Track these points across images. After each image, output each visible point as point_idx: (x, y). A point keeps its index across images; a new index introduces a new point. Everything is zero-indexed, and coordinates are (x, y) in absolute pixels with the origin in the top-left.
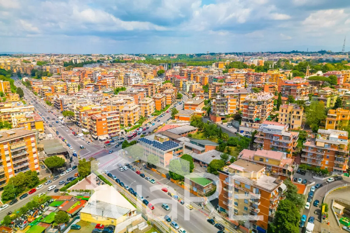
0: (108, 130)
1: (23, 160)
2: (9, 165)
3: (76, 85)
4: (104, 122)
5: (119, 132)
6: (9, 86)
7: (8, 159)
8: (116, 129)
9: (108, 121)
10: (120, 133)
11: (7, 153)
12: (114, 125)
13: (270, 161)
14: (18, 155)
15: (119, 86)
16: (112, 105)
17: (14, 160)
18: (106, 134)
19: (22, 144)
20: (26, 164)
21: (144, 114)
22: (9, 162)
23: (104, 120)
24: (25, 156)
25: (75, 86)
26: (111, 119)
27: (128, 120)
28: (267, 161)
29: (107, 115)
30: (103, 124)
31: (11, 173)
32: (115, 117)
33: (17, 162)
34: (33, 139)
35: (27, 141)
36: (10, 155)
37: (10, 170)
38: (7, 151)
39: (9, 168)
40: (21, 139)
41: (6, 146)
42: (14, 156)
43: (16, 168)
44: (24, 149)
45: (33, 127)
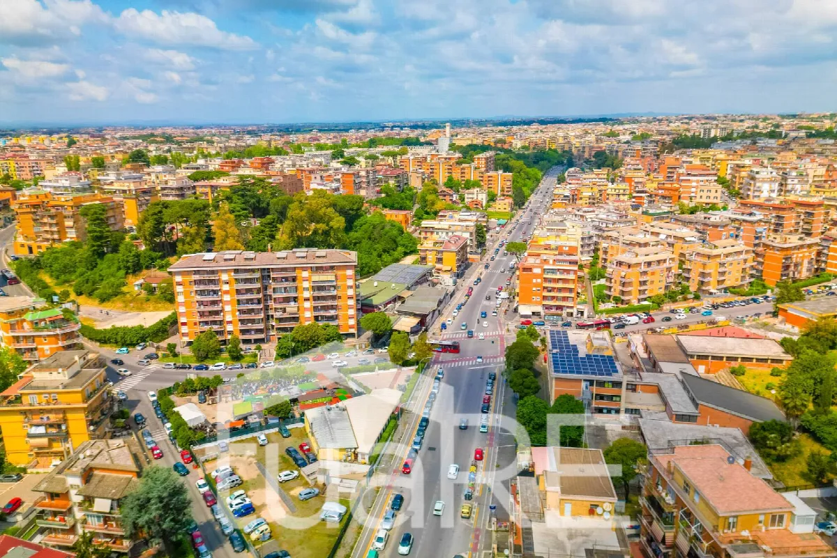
0: (545, 298)
1: (329, 303)
2: (307, 305)
3: (624, 190)
4: (537, 276)
5: (572, 307)
6: (509, 183)
7: (307, 294)
8: (565, 299)
9: (545, 276)
10: (574, 311)
11: (306, 284)
12: (560, 290)
13: (702, 506)
14: (323, 294)
15: (702, 200)
16: (620, 244)
17: (316, 299)
18: (537, 303)
19: (329, 277)
20: (332, 313)
21: (696, 282)
22: (307, 300)
23: (537, 271)
24: (334, 298)
25: (621, 192)
26: (553, 273)
27: (621, 288)
28: (697, 499)
29: (551, 262)
30: (534, 281)
31: (308, 319)
32: (568, 271)
33: (320, 303)
34: (350, 272)
35: (340, 273)
36: (310, 289)
37: (308, 314)
38: (307, 281)
39: (306, 309)
40: (332, 268)
41: (305, 274)
42: (317, 294)
43: (317, 314)
44: (333, 286)
45: (440, 260)
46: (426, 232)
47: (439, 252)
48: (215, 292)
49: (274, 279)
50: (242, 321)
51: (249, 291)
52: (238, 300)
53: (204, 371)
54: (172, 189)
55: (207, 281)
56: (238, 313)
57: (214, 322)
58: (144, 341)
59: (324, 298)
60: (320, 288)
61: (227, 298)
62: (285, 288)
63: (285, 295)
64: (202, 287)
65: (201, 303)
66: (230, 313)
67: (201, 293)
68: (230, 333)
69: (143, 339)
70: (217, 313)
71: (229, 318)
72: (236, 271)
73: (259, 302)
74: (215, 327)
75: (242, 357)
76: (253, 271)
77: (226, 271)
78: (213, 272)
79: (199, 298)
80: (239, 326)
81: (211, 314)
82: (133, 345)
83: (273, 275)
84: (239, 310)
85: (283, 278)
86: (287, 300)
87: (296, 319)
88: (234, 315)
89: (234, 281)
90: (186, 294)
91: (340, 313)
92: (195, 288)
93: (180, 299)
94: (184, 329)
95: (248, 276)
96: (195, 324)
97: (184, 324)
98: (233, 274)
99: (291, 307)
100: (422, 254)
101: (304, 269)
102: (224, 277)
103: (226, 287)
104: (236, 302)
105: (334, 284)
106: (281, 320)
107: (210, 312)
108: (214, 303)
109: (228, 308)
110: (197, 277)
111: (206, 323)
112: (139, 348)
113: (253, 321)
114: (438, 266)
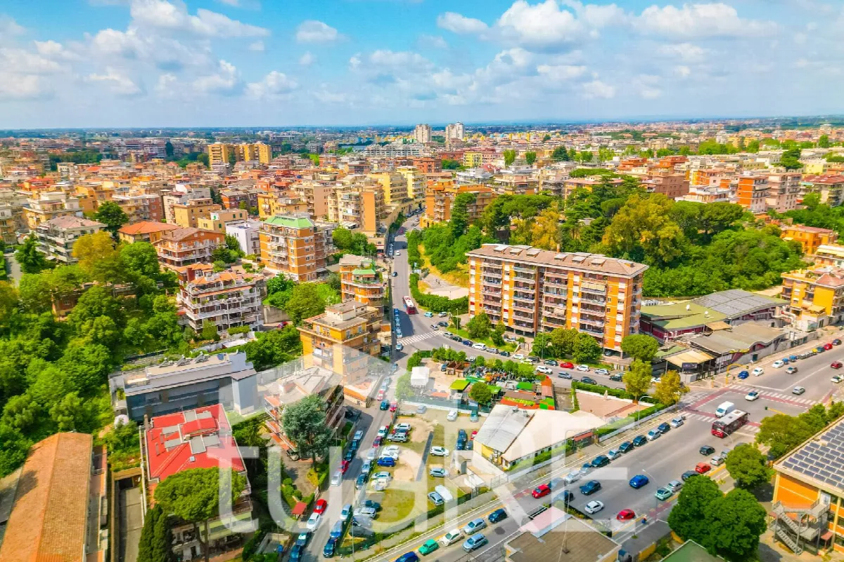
1: (598, 314)
2: (575, 310)
7: (576, 300)
11: (576, 289)
14: (591, 302)
17: (584, 306)
19: (598, 286)
20: (599, 324)
22: (575, 305)
24: (603, 309)
31: (574, 325)
33: (588, 312)
34: (623, 286)
35: (611, 284)
36: (580, 295)
37: (575, 320)
38: (578, 286)
39: (573, 314)
40: (604, 278)
41: (577, 279)
42: (586, 301)
43: (583, 322)
44: (602, 296)
45: (810, 297)
46: (823, 260)
47: (811, 286)
48: (499, 280)
49: (548, 279)
50: (517, 313)
51: (526, 285)
52: (516, 292)
53: (468, 346)
54: (551, 185)
55: (493, 270)
56: (513, 304)
57: (496, 308)
58: (446, 311)
59: (593, 307)
60: (590, 296)
61: (506, 287)
62: (558, 289)
63: (556, 296)
64: (489, 275)
65: (487, 288)
66: (507, 302)
67: (489, 280)
68: (506, 321)
69: (446, 309)
70: (497, 300)
71: (506, 307)
72: (517, 265)
73: (533, 297)
74: (495, 313)
75: (504, 344)
76: (531, 267)
77: (509, 263)
78: (499, 262)
79: (486, 284)
80: (514, 316)
81: (493, 300)
82: (437, 311)
83: (546, 274)
84: (515, 302)
85: (556, 279)
86: (557, 301)
87: (563, 322)
88: (510, 305)
89: (513, 274)
90: (478, 278)
91: (608, 327)
92: (483, 274)
93: (472, 281)
94: (472, 308)
95: (525, 271)
96: (481, 305)
97: (472, 303)
98: (513, 266)
99: (559, 310)
100: (787, 285)
101: (576, 274)
102: (507, 268)
103: (507, 278)
104: (513, 294)
105: (604, 294)
106: (549, 319)
107: (493, 297)
108: (497, 290)
109: (506, 297)
110: (487, 265)
111: (490, 307)
112: (440, 315)
113: (525, 315)
114: (806, 303)
